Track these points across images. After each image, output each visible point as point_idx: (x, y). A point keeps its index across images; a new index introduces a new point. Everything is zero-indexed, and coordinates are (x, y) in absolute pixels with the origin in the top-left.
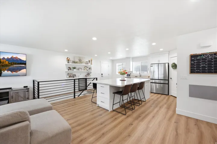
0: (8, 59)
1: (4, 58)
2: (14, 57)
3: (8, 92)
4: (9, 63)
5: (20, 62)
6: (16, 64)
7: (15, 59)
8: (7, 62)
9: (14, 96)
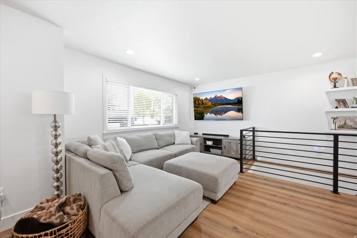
0: (211, 100)
1: (206, 99)
2: (218, 96)
3: (221, 140)
4: (212, 104)
5: (226, 102)
6: (220, 105)
7: (219, 98)
8: (210, 104)
9: (227, 146)
